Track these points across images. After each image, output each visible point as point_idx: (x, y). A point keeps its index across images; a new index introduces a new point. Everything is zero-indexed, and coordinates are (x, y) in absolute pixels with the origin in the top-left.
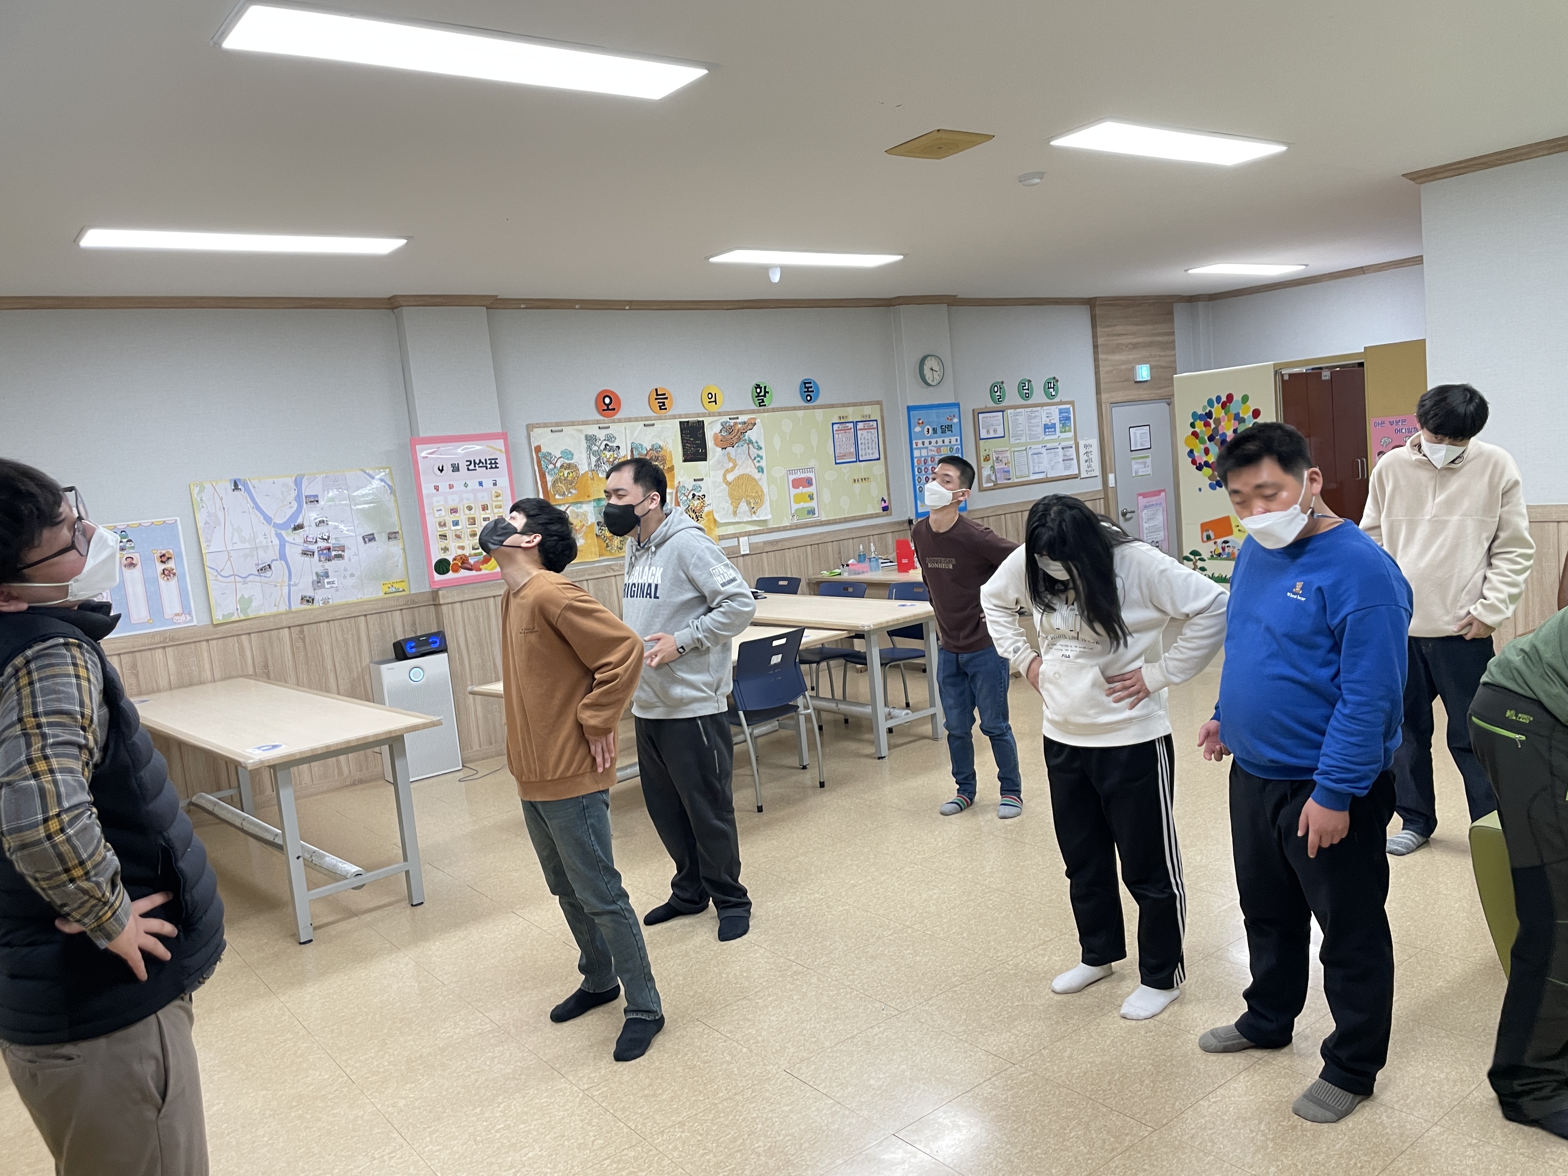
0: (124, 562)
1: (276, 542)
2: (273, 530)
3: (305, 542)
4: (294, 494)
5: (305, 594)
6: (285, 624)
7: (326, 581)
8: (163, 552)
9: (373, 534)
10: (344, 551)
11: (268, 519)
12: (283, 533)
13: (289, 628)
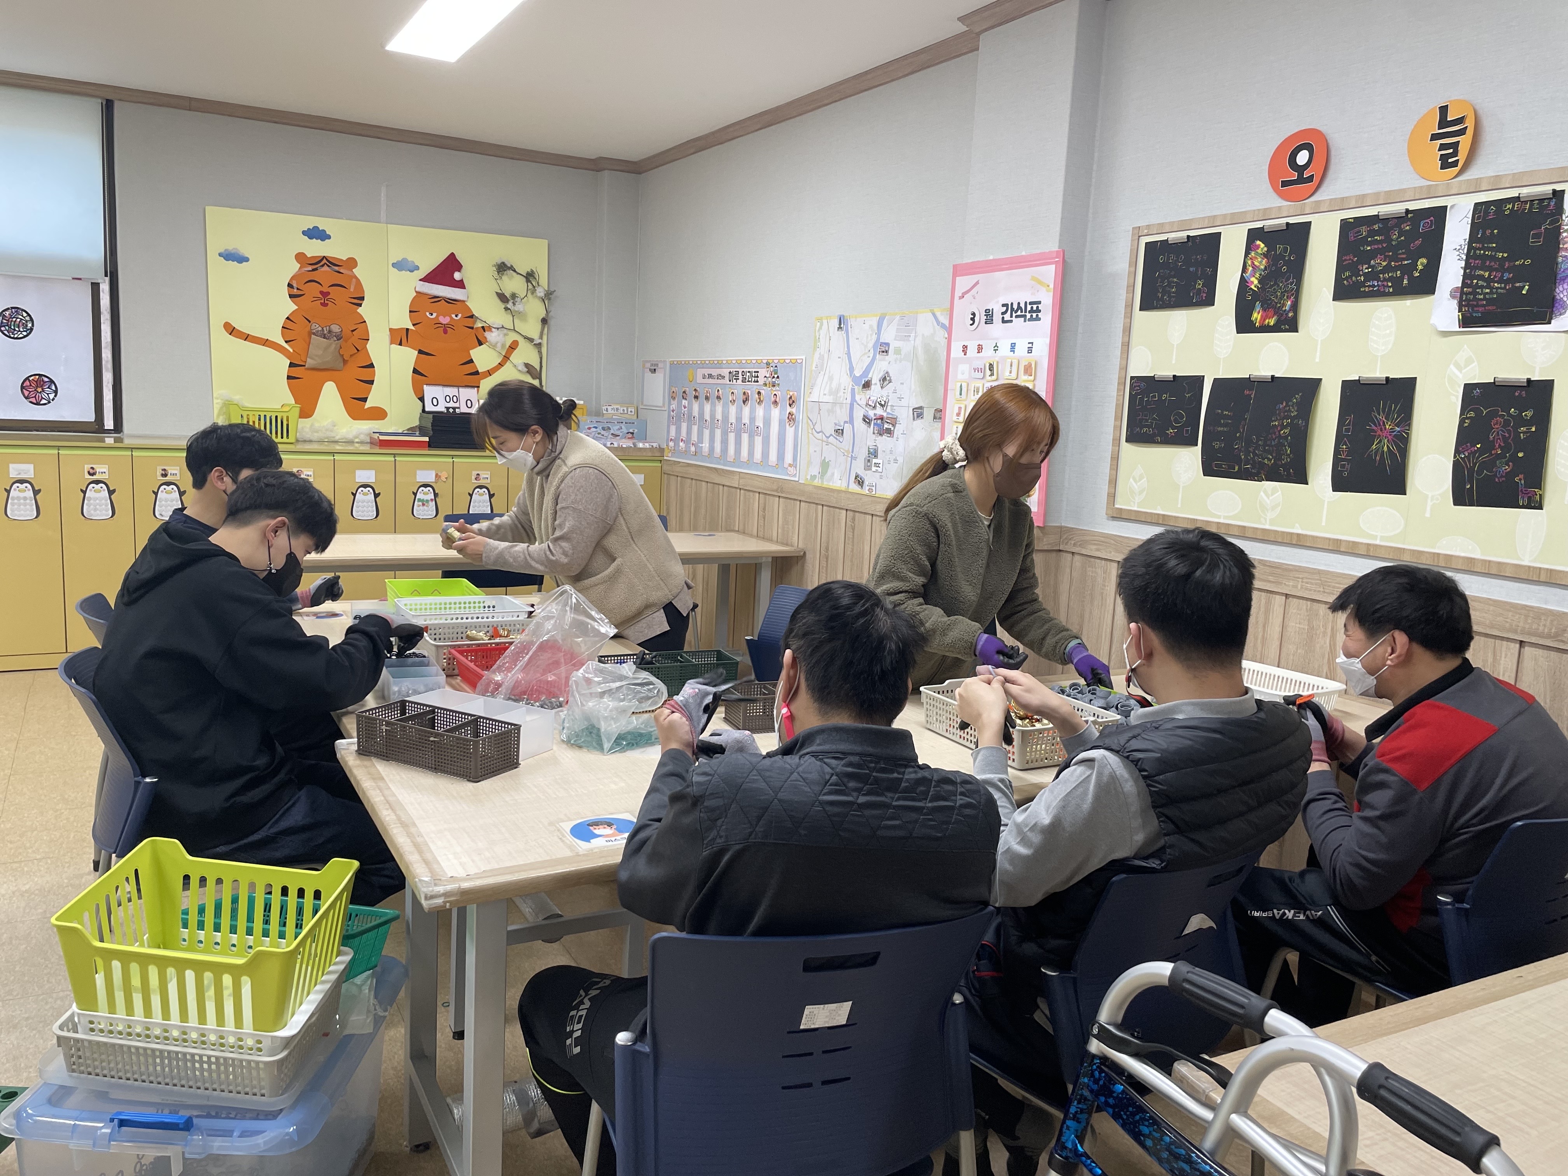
0: (773, 399)
1: (849, 401)
2: (851, 383)
3: (867, 404)
4: (875, 337)
5: (859, 473)
6: (843, 504)
7: (875, 461)
8: (791, 393)
9: (921, 408)
10: (894, 426)
11: (852, 369)
12: (856, 387)
13: (847, 510)
